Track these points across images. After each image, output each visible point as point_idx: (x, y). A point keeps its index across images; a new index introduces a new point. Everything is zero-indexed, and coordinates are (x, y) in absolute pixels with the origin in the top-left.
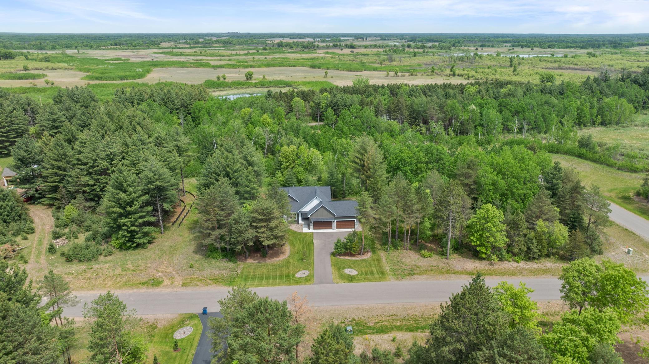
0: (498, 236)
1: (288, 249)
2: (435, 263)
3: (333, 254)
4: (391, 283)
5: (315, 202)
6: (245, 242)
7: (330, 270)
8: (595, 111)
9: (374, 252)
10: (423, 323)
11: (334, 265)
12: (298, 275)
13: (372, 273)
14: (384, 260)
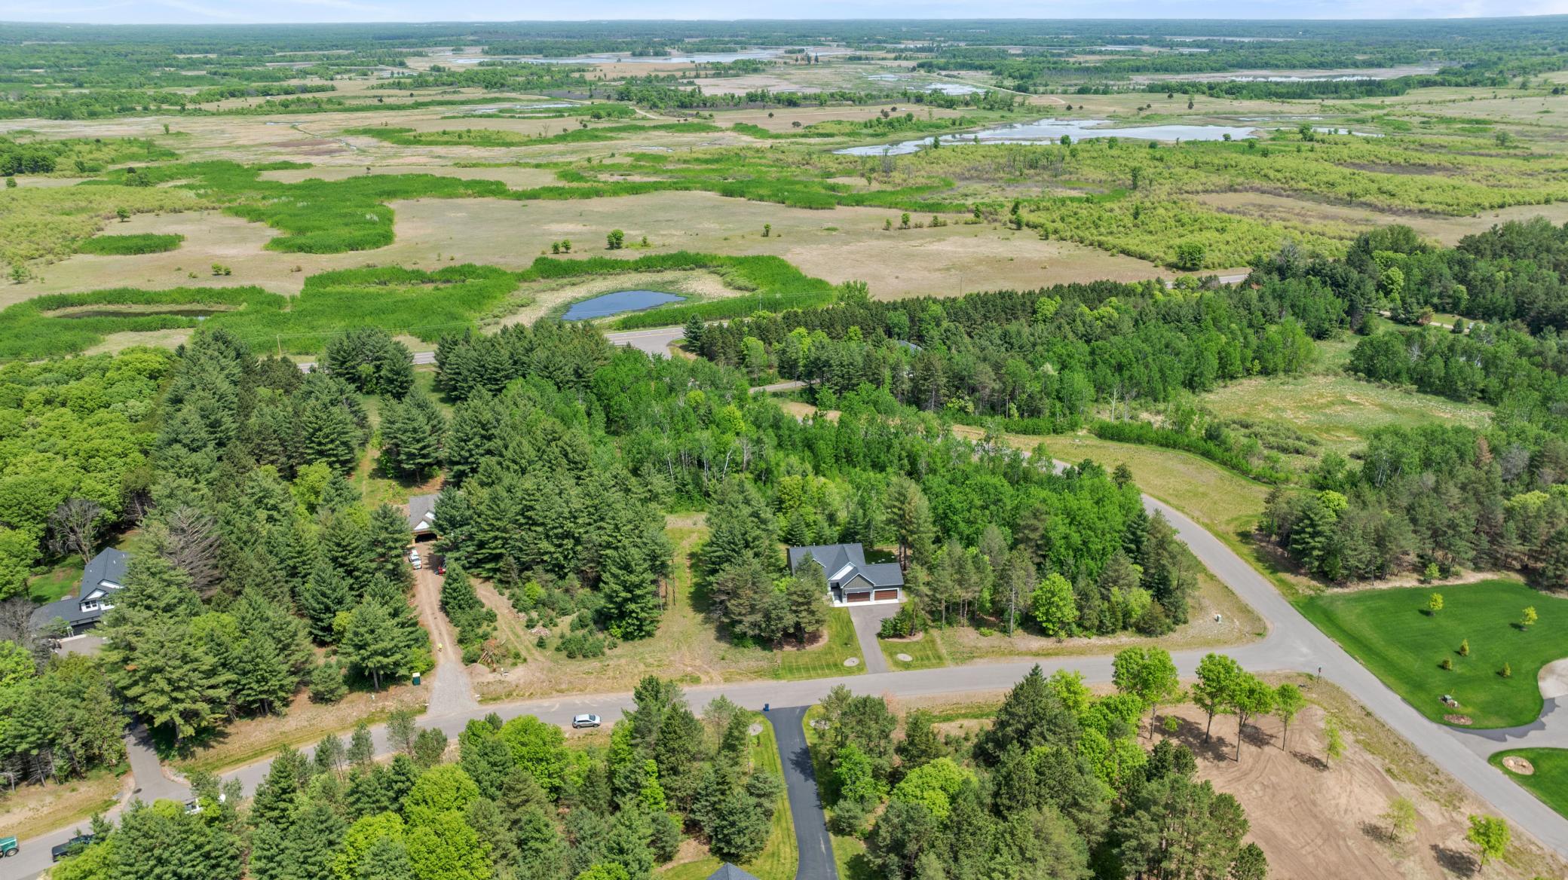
0: (1066, 610)
1: (826, 633)
2: (996, 643)
3: (880, 635)
4: (951, 669)
5: (847, 569)
6: (785, 629)
7: (883, 657)
8: (1250, 353)
9: (926, 631)
10: (987, 710)
11: (885, 649)
12: (847, 663)
13: (928, 658)
14: (939, 641)
